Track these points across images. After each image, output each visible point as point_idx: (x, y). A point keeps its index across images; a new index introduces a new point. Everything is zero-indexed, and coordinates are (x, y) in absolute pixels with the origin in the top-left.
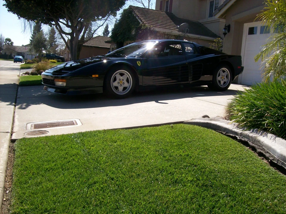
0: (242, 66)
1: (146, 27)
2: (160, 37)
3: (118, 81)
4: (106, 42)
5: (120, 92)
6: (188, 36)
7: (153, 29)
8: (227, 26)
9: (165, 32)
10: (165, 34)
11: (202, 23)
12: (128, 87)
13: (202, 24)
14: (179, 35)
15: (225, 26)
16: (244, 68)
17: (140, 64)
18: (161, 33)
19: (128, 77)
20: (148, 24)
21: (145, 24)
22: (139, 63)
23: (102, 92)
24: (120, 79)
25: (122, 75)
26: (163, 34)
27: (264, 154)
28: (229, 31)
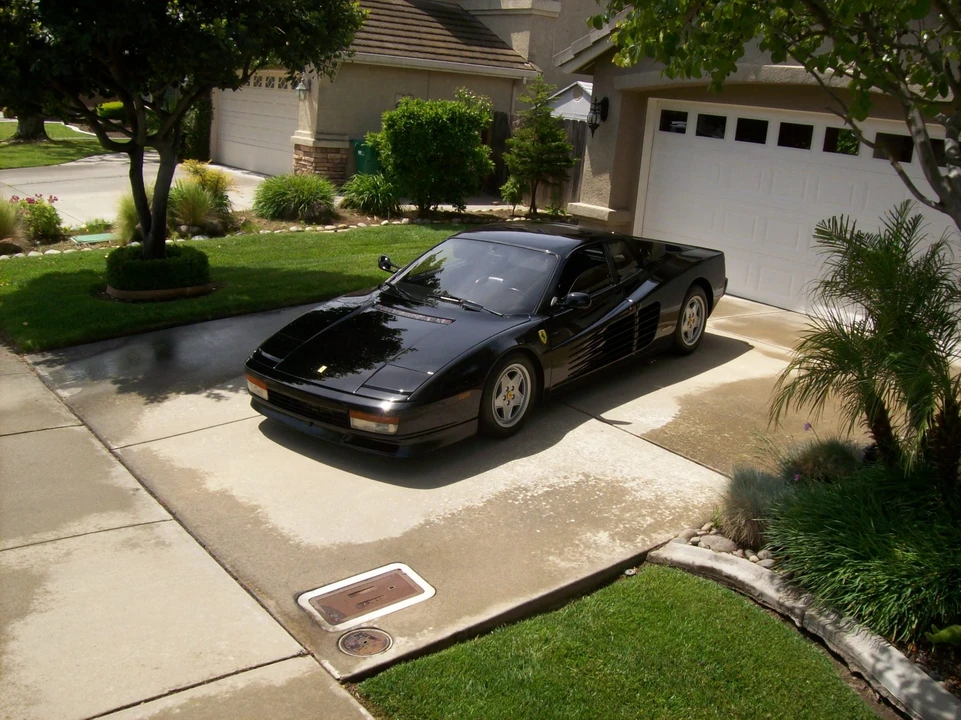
3: (503, 392)
8: (599, 104)
11: (472, 13)
12: (521, 405)
15: (595, 104)
17: (546, 338)
19: (522, 379)
22: (542, 335)
23: (476, 432)
24: (507, 387)
25: (512, 375)
27: (867, 678)
28: (604, 117)
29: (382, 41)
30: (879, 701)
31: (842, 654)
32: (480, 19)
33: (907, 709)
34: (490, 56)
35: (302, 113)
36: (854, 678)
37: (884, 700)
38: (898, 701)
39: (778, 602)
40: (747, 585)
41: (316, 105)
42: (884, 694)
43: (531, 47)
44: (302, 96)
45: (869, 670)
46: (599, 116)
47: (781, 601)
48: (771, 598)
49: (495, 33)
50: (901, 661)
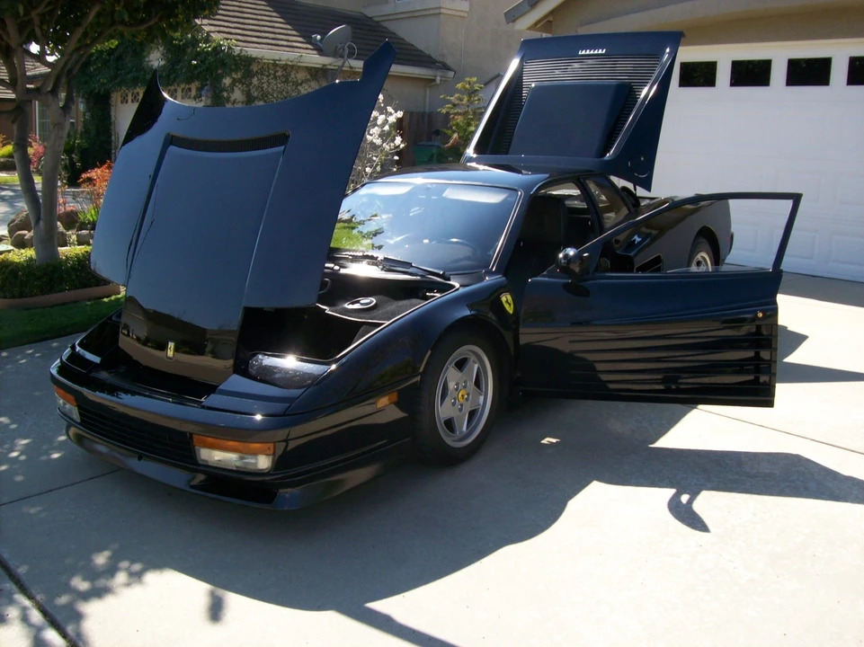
1: (214, 45)
2: (262, 74)
5: (461, 437)
6: (351, 67)
7: (241, 50)
9: (280, 60)
10: (277, 65)
11: (376, 19)
12: (480, 409)
13: (378, 22)
14: (324, 65)
17: (512, 306)
18: (265, 63)
19: (478, 368)
20: (219, 32)
21: (208, 33)
22: (507, 302)
24: (457, 384)
26: (271, 67)
49: (402, 37)
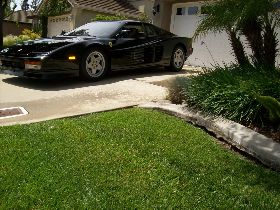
0: (192, 48)
3: (92, 62)
4: (28, 17)
5: (94, 75)
8: (156, 6)
12: (101, 70)
13: (128, 2)
15: (155, 6)
16: (194, 49)
17: (112, 46)
19: (101, 60)
22: (111, 44)
23: (78, 75)
24: (94, 61)
25: (96, 56)
27: (225, 139)
28: (158, 11)
29: (97, 4)
30: (231, 149)
31: (213, 131)
32: (130, 3)
33: (246, 149)
34: (132, 12)
35: (71, 26)
36: (219, 141)
37: (234, 148)
38: (241, 146)
39: (186, 116)
40: (173, 112)
41: (74, 23)
42: (234, 144)
43: (145, 10)
44: (70, 20)
45: (226, 134)
46: (156, 10)
47: (187, 115)
48: (183, 115)
49: (134, 6)
50: (242, 129)
